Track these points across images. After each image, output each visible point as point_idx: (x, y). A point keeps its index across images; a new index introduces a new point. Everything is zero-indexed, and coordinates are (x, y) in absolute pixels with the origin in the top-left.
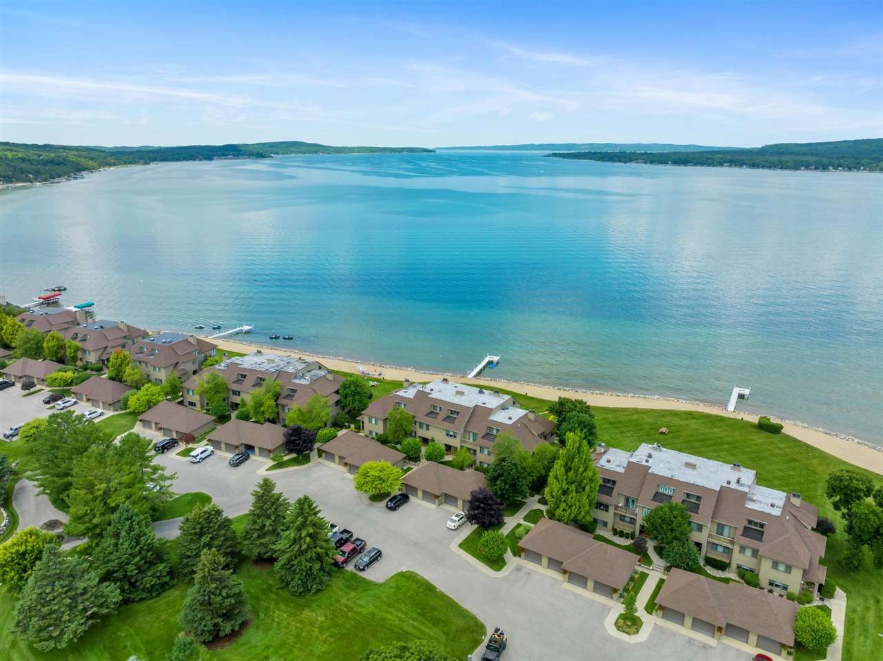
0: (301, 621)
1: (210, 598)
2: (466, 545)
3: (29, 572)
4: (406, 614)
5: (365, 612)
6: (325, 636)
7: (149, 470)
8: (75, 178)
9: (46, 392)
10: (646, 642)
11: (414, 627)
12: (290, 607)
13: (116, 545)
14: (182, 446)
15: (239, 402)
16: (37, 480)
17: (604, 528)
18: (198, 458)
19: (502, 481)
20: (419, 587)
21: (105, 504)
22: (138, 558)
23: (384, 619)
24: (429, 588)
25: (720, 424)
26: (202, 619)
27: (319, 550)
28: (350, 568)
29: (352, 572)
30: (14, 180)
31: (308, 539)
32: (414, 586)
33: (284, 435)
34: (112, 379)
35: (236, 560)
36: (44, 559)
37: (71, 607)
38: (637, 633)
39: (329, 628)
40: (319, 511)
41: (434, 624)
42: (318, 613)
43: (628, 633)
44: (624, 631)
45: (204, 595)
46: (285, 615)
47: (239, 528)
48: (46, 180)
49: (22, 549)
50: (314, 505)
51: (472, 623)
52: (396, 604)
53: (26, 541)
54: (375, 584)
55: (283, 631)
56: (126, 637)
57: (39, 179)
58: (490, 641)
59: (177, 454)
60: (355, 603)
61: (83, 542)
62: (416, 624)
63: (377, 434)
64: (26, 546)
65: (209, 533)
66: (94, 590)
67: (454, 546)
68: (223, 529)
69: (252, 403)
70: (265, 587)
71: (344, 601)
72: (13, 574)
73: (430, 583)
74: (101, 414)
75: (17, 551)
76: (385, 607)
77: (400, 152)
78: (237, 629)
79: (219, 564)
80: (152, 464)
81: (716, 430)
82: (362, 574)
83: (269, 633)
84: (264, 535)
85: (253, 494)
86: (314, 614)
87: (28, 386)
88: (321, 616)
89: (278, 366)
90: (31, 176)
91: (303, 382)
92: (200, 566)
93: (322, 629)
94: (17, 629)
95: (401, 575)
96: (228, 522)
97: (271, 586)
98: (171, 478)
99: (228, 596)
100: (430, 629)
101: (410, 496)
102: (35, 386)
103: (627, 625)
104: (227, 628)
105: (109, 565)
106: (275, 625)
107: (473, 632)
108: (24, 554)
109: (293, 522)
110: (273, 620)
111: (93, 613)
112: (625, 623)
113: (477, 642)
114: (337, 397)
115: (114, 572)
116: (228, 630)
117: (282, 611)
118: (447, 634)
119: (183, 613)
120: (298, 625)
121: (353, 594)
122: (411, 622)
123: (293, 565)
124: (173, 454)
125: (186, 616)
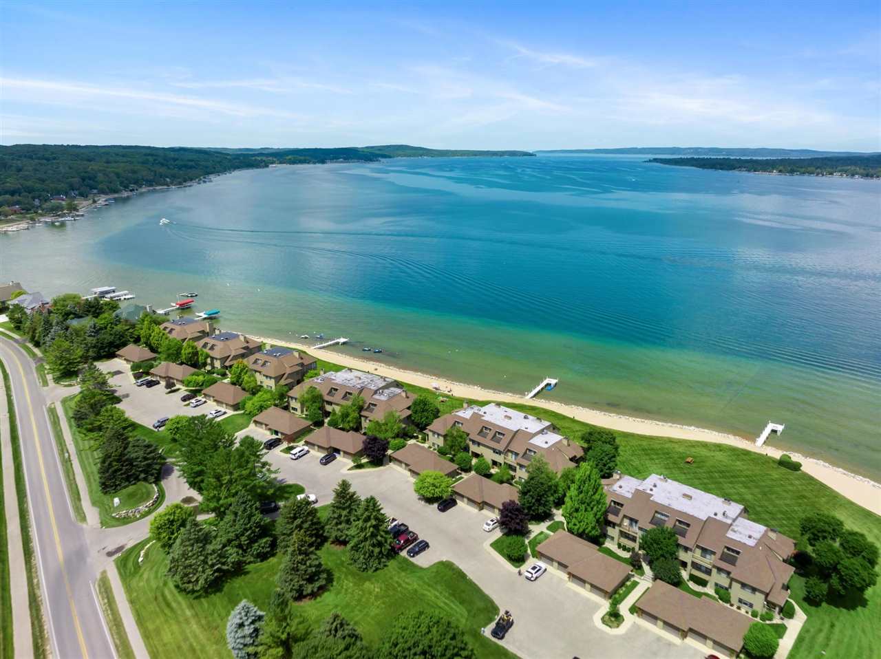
0: (363, 591)
1: (297, 566)
2: (496, 545)
3: (176, 534)
4: (441, 593)
5: (410, 588)
6: (379, 602)
7: (260, 465)
8: (205, 182)
9: (183, 390)
10: (623, 635)
11: (445, 603)
12: (355, 578)
13: (234, 521)
14: (285, 445)
15: (331, 411)
16: (179, 466)
17: (612, 542)
18: (297, 455)
19: (531, 496)
20: (454, 574)
21: (228, 490)
22: (249, 532)
23: (423, 595)
24: (461, 575)
25: (744, 457)
26: (291, 580)
27: (379, 538)
28: (404, 553)
29: (404, 558)
30: (154, 183)
31: (371, 529)
32: (450, 573)
33: (363, 442)
34: (233, 383)
35: (319, 540)
36: (188, 527)
37: (205, 562)
38: (618, 627)
39: (383, 597)
40: (382, 508)
41: (460, 603)
42: (376, 586)
43: (610, 627)
44: (607, 625)
45: (294, 564)
46: (351, 585)
47: (323, 516)
48: (180, 183)
49: (172, 518)
50: (378, 504)
51: (489, 605)
52: (434, 585)
53: (174, 513)
54: (421, 568)
55: (349, 595)
56: (239, 588)
57: (175, 183)
58: (499, 620)
59: (281, 451)
60: (404, 581)
61: (212, 515)
62: (446, 601)
63: (438, 446)
64: (174, 516)
65: (300, 518)
66: (219, 552)
67: (487, 545)
68: (310, 516)
69: (340, 414)
70: (339, 562)
71: (396, 579)
72: (165, 535)
73: (463, 572)
74: (225, 413)
75: (168, 519)
76: (427, 587)
77: (501, 156)
78: (315, 590)
79: (306, 542)
80: (262, 461)
81: (738, 463)
82: (412, 559)
83: (338, 596)
84: (340, 523)
85: (334, 491)
86: (372, 586)
87: (170, 385)
88: (378, 588)
89: (363, 383)
90: (168, 180)
91: (383, 398)
92: (292, 541)
93: (377, 597)
94: (169, 573)
95: (442, 563)
96: (315, 511)
97: (343, 562)
98: (276, 472)
99: (310, 566)
100: (458, 607)
101: (458, 501)
102: (175, 386)
103: (611, 620)
104: (309, 589)
105: (229, 535)
106: (343, 591)
107: (489, 612)
108: (173, 521)
109: (362, 515)
110: (342, 587)
111: (217, 569)
112: (609, 618)
113: (491, 620)
114: (409, 412)
115: (232, 540)
116: (309, 591)
117: (350, 581)
118: (469, 611)
119: (279, 574)
120: (360, 593)
121: (403, 574)
122: (444, 599)
123: (360, 548)
124: (277, 451)
125: (281, 577)
